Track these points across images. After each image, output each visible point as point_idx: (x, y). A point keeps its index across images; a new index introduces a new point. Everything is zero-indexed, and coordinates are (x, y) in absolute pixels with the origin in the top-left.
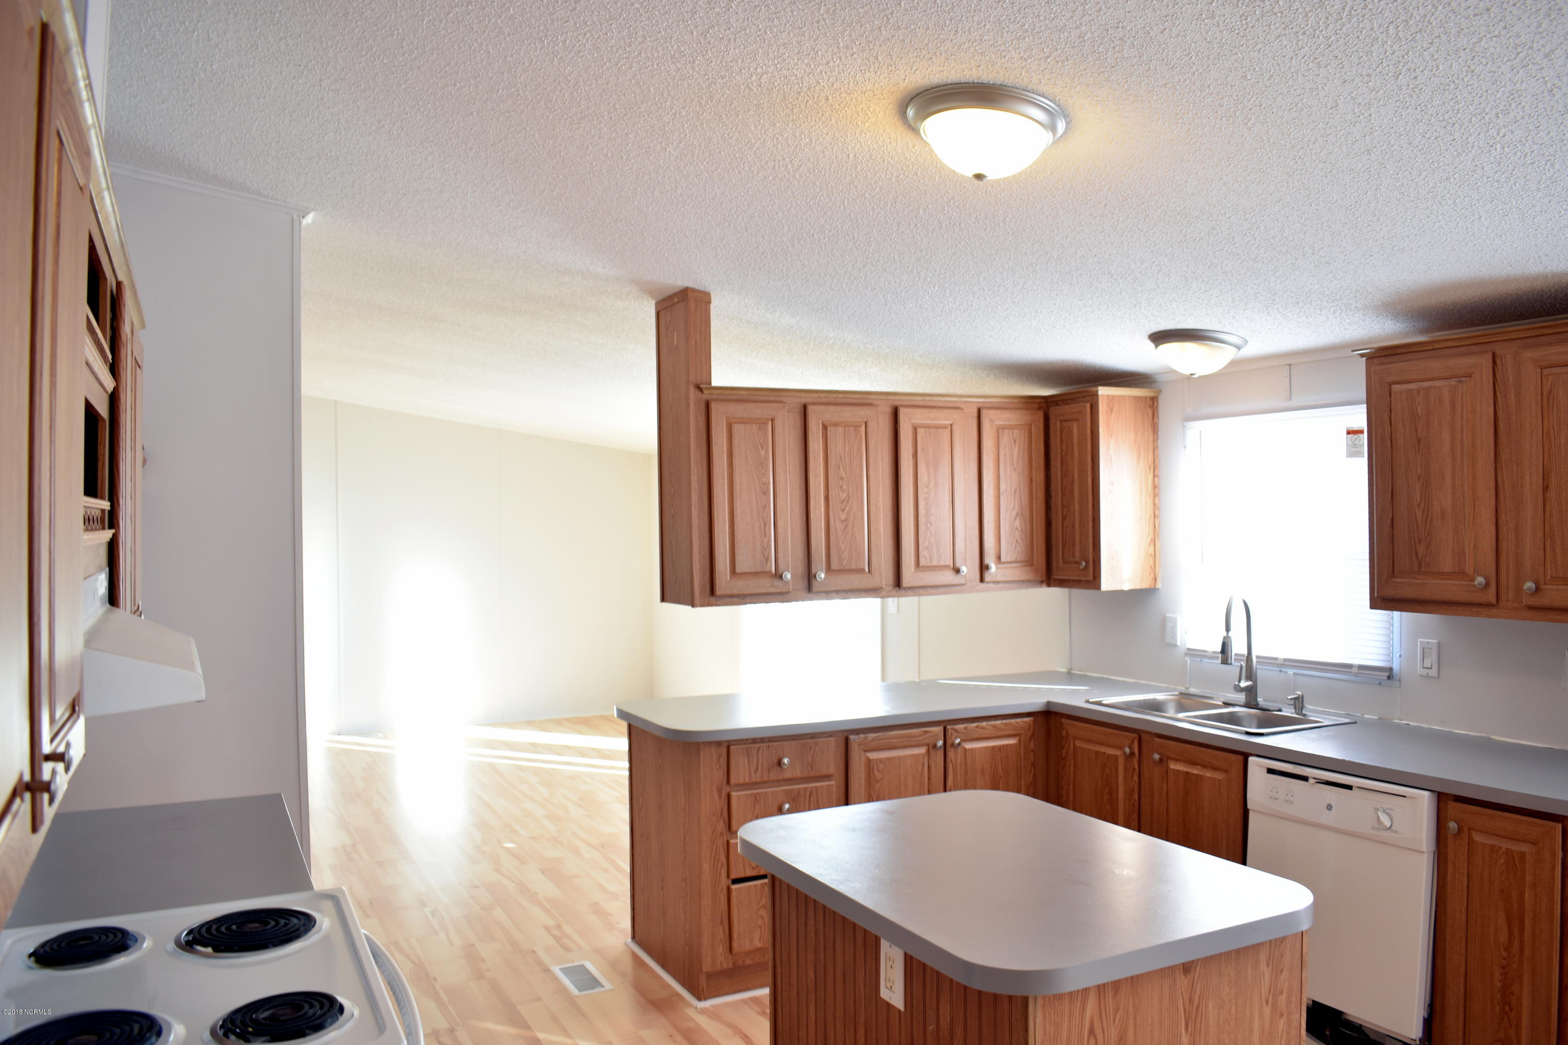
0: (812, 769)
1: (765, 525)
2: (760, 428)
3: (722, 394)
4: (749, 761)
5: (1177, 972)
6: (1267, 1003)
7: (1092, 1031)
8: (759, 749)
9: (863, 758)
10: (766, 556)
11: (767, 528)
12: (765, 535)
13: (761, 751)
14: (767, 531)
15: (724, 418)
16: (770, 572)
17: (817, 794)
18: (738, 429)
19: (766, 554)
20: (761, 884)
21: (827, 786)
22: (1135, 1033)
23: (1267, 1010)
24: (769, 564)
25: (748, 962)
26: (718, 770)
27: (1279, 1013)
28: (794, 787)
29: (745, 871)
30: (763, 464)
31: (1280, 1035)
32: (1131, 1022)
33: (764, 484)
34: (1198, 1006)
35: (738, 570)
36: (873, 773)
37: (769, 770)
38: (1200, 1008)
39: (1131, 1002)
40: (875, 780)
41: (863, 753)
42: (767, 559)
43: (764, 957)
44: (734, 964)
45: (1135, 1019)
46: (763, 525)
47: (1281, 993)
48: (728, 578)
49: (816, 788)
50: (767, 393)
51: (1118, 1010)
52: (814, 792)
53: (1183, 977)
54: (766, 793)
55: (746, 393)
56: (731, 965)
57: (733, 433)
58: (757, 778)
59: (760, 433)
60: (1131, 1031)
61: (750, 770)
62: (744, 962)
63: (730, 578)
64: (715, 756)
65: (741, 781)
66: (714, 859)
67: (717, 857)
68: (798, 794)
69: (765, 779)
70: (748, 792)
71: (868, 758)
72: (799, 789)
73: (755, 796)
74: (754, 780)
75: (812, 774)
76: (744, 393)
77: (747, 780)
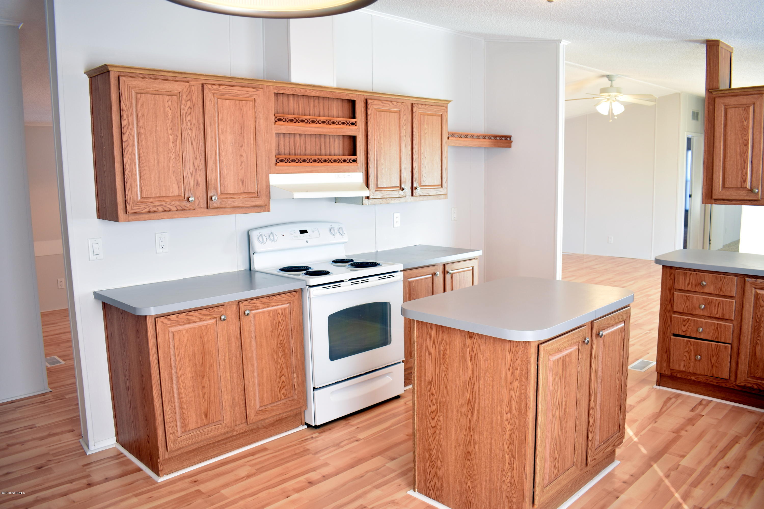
0: (721, 291)
1: (745, 162)
2: (744, 110)
3: (724, 93)
4: (685, 279)
5: (466, 336)
6: (509, 370)
7: (434, 342)
8: (691, 274)
9: (753, 292)
10: (744, 179)
11: (746, 164)
12: (744, 168)
13: (692, 275)
14: (746, 166)
15: (723, 106)
16: (746, 188)
17: (723, 304)
18: (731, 112)
19: (744, 178)
20: (687, 340)
21: (730, 301)
22: (450, 351)
23: (509, 373)
24: (745, 184)
25: (678, 376)
26: (670, 280)
27: (515, 377)
28: (709, 297)
29: (678, 331)
30: (745, 129)
31: (516, 387)
32: (448, 346)
33: (746, 140)
34: (475, 354)
35: (727, 186)
36: (759, 301)
37: (696, 286)
38: (477, 355)
39: (448, 339)
40: (760, 305)
41: (753, 289)
42: (745, 181)
43: (687, 376)
44: (671, 373)
45: (450, 346)
46: (743, 162)
47: (517, 369)
48: (720, 190)
49: (723, 301)
50: (752, 90)
51: (443, 339)
52: (721, 303)
53: (469, 339)
54: (693, 297)
55: (739, 91)
56: (669, 374)
57: (727, 113)
58: (688, 288)
59: (745, 113)
60: (448, 350)
61: (685, 284)
62: (676, 374)
63: (722, 190)
64: (669, 274)
65: (680, 288)
66: (665, 322)
67: (666, 320)
68: (712, 302)
69: (693, 290)
70: (683, 294)
71: (757, 293)
72: (712, 299)
73: (687, 297)
74: (687, 289)
75: (721, 294)
76: (737, 91)
77: (683, 288)
